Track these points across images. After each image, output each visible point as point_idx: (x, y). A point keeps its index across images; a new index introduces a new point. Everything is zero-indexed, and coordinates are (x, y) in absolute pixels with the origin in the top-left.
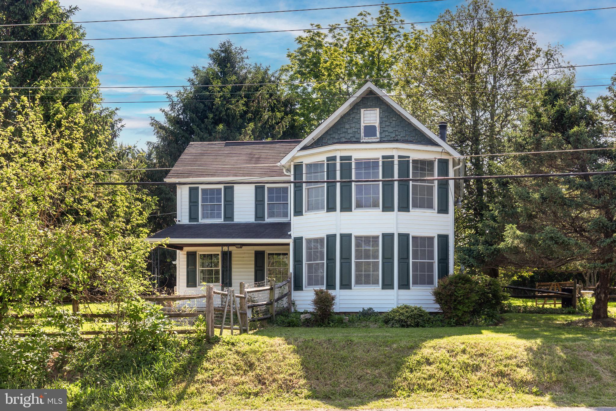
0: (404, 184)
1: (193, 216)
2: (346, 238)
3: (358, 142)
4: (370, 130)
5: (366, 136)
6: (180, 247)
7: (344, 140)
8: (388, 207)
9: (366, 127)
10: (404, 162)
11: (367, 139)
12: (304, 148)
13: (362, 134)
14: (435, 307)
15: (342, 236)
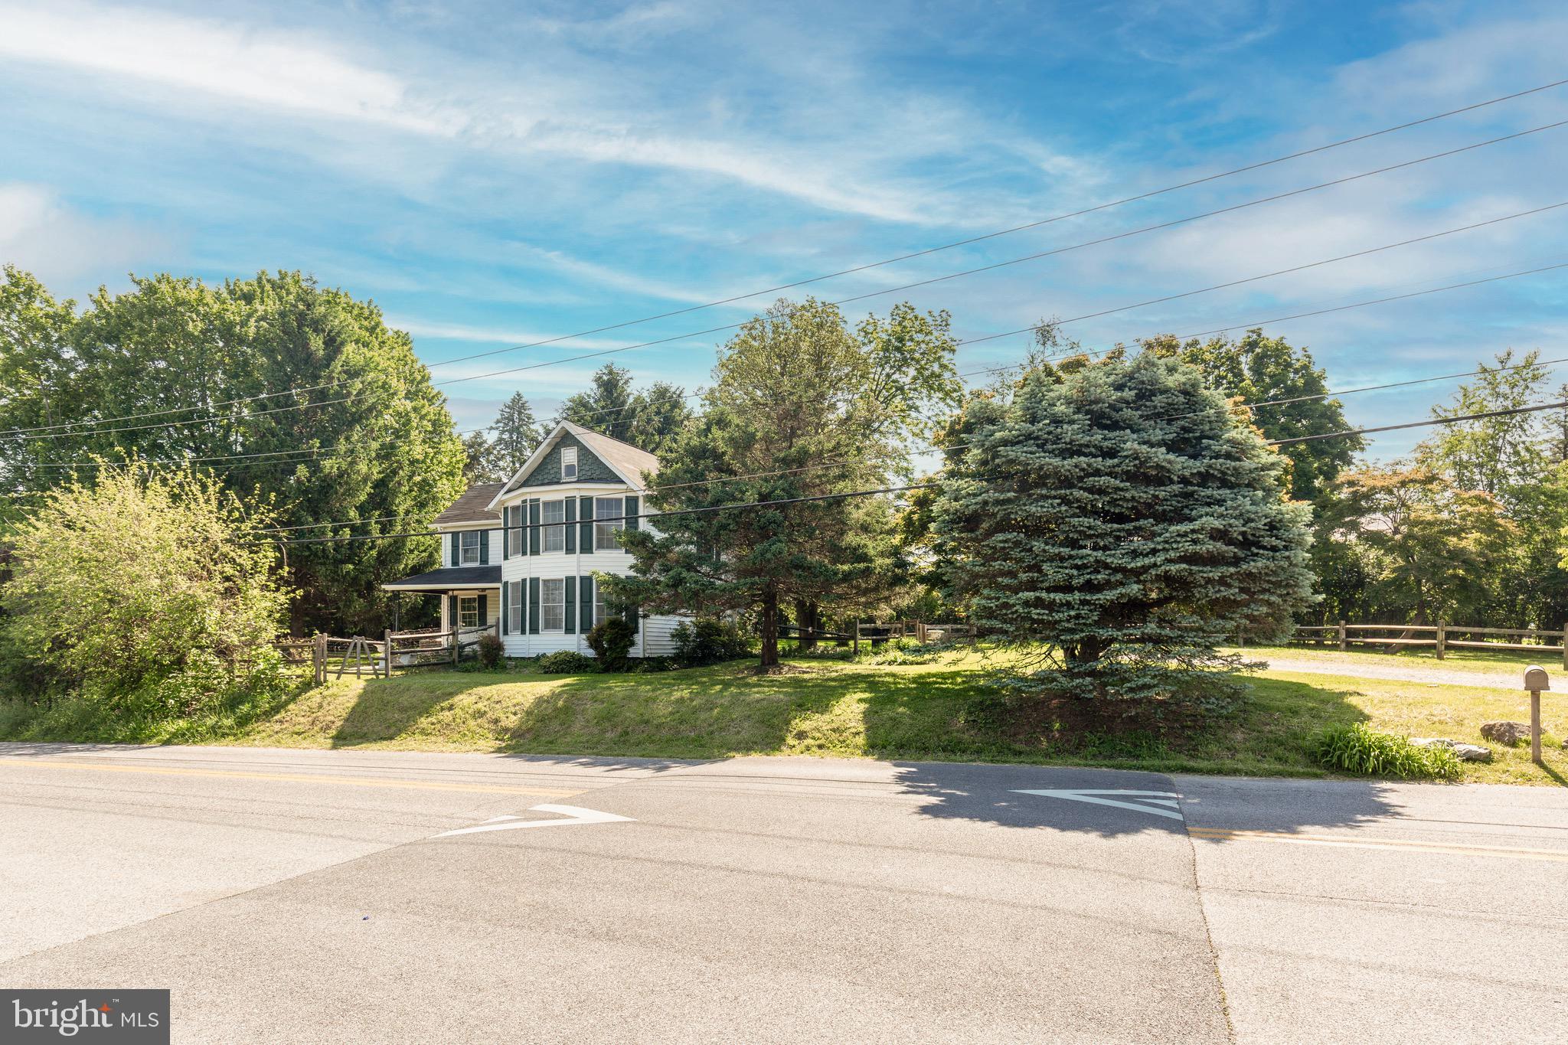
0: (586, 526)
1: (455, 562)
2: (535, 581)
3: (558, 483)
4: (570, 469)
5: (567, 475)
6: (445, 592)
7: (546, 481)
8: (570, 550)
9: (567, 466)
10: (586, 502)
11: (568, 480)
12: (506, 493)
13: (563, 474)
14: (590, 653)
15: (531, 580)
